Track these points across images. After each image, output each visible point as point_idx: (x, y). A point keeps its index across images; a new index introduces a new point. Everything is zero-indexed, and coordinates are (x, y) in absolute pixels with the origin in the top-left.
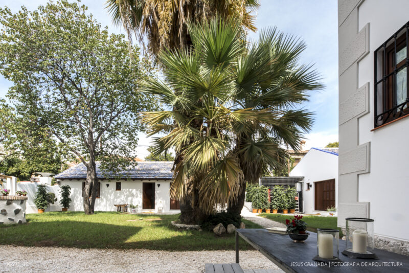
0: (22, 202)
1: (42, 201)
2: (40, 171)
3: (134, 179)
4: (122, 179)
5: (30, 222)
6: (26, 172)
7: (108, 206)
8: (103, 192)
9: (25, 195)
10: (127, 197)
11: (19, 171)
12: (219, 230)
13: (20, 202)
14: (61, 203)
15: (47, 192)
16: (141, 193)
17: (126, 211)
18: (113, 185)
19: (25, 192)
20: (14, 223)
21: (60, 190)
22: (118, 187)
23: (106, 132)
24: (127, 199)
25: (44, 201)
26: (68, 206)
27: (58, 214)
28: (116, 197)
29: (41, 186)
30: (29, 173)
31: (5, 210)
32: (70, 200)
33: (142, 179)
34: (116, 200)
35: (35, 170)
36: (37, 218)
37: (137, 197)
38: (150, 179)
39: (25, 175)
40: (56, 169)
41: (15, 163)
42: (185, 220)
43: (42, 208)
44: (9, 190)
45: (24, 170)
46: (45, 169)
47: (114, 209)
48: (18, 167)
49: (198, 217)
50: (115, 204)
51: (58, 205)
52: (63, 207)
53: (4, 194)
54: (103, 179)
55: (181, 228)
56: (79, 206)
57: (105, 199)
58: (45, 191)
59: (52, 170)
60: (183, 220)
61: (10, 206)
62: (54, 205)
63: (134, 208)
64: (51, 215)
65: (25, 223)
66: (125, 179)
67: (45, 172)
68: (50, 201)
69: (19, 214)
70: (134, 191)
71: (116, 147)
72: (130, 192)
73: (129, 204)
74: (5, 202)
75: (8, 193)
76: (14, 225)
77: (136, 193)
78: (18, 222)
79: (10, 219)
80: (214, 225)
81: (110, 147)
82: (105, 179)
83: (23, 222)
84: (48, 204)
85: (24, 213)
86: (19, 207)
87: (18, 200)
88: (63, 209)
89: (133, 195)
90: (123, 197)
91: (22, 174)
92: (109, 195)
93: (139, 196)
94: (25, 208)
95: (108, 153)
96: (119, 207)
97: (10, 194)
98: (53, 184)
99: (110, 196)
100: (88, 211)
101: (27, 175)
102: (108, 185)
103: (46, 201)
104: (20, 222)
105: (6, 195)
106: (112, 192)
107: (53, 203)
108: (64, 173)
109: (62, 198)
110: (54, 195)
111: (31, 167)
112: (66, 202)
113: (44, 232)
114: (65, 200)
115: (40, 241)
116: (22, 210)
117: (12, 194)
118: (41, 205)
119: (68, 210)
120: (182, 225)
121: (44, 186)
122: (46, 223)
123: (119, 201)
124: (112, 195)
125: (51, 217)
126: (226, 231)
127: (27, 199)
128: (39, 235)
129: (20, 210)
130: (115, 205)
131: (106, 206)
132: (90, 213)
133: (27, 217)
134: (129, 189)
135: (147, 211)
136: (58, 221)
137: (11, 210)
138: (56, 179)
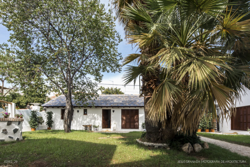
0: (19, 123)
1: (34, 122)
2: (33, 102)
3: (96, 107)
4: (88, 107)
5: (26, 139)
6: (24, 103)
7: (78, 126)
8: (75, 116)
9: (22, 117)
10: (91, 119)
11: (19, 102)
12: (188, 149)
13: (18, 123)
14: (47, 124)
15: (37, 116)
16: (101, 117)
17: (91, 130)
18: (82, 111)
19: (22, 115)
20: (13, 141)
21: (46, 115)
22: (85, 113)
23: (77, 72)
24: (91, 121)
25: (35, 122)
26: (51, 126)
27: (46, 132)
28: (83, 119)
29: (33, 112)
30: (26, 103)
31: (5, 130)
32: (53, 121)
33: (102, 107)
34: (83, 121)
35: (29, 101)
36: (31, 135)
37: (98, 120)
38: (107, 107)
39: (23, 105)
40: (43, 101)
41: (17, 97)
42: (152, 139)
43: (34, 128)
44: (10, 114)
45: (22, 102)
46: (36, 100)
47: (83, 128)
48: (18, 99)
49: (166, 137)
50: (83, 124)
51: (45, 125)
52: (48, 127)
53: (5, 116)
54: (75, 107)
55: (149, 146)
56: (58, 126)
57: (75, 121)
58: (36, 116)
59: (40, 101)
60: (150, 139)
61: (10, 126)
62: (42, 125)
63: (96, 127)
64: (40, 132)
65: (22, 140)
66: (91, 107)
67: (36, 102)
68: (39, 122)
69: (17, 132)
70: (96, 115)
71: (84, 84)
72: (93, 116)
73: (92, 124)
74: (6, 123)
75: (9, 116)
76: (13, 142)
77: (97, 117)
78: (16, 139)
79: (10, 137)
80: (182, 144)
81: (80, 84)
82: (77, 107)
83: (20, 140)
84: (38, 124)
85: (21, 132)
86: (17, 127)
87: (16, 121)
88: (48, 128)
89: (95, 118)
90: (88, 120)
91: (21, 104)
92: (78, 118)
93: (99, 119)
94: (22, 128)
95: (79, 88)
96: (86, 127)
97: (10, 117)
98: (41, 111)
99: (80, 119)
100: (67, 130)
101: (24, 104)
102: (78, 111)
103: (37, 123)
104: (18, 139)
105: (7, 117)
106: (80, 116)
107: (41, 124)
108: (48, 102)
109: (47, 120)
110: (42, 118)
111: (27, 99)
112: (50, 123)
113: (37, 150)
114: (50, 122)
115: (34, 161)
116: (19, 129)
117: (12, 117)
118: (33, 125)
119: (51, 129)
120: (150, 144)
121: (35, 112)
122: (38, 140)
123: (86, 123)
124: (81, 118)
125: (41, 134)
126: (194, 150)
127: (23, 120)
128: (33, 154)
129: (18, 129)
130: (83, 126)
131: (76, 126)
132: (68, 132)
133: (23, 135)
134: (92, 114)
135: (105, 130)
136: (47, 139)
137: (10, 130)
138: (43, 107)
